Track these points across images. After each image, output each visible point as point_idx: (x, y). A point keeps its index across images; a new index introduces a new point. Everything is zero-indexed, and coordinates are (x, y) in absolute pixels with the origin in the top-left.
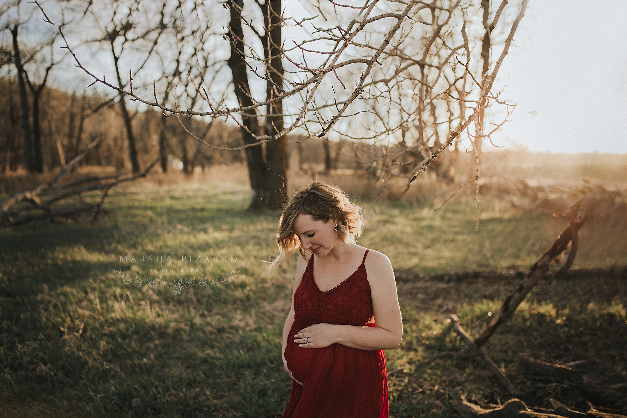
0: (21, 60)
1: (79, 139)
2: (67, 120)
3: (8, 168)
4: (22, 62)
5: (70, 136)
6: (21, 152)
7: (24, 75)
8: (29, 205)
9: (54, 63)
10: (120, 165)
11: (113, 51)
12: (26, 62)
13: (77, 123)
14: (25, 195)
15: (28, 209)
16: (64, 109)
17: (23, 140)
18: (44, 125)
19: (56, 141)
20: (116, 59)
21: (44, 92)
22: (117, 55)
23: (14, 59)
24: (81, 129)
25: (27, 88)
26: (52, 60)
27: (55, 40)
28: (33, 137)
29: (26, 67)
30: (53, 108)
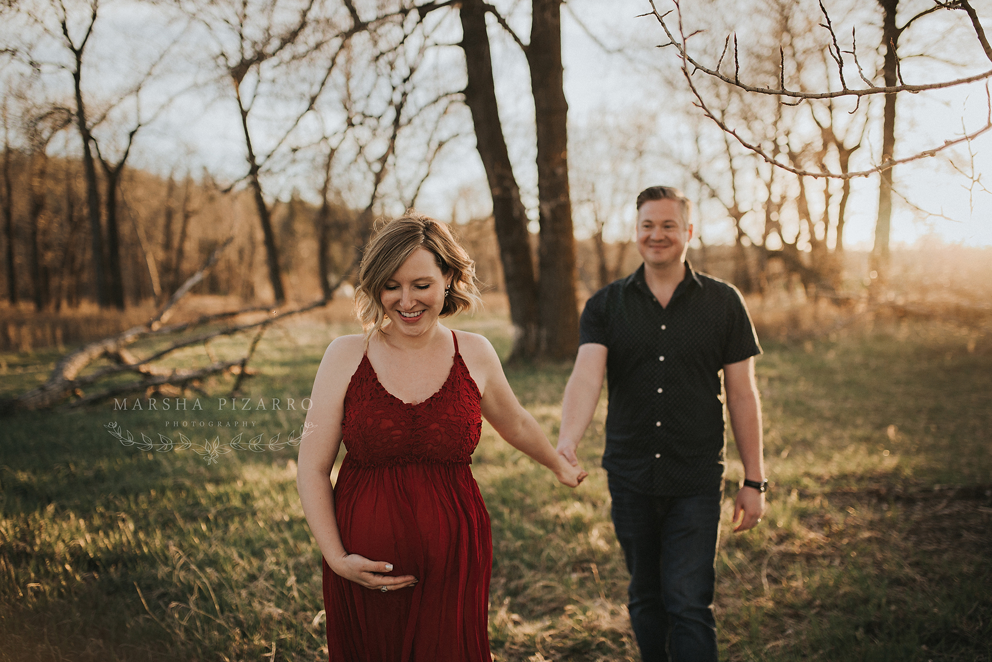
0: (86, 120)
1: (181, 252)
2: (161, 221)
3: (64, 305)
4: (89, 124)
5: (167, 246)
6: (86, 277)
7: (91, 145)
8: (113, 365)
9: (142, 122)
10: (249, 292)
11: (239, 100)
12: (95, 124)
13: (177, 226)
14: (106, 347)
15: (111, 372)
16: (155, 203)
17: (89, 255)
18: (125, 229)
19: (144, 255)
20: (244, 114)
21: (125, 173)
22: (245, 108)
23: (75, 118)
24: (184, 235)
25: (98, 166)
26: (139, 117)
27: (142, 85)
28: (106, 250)
29: (94, 133)
30: (138, 200)
